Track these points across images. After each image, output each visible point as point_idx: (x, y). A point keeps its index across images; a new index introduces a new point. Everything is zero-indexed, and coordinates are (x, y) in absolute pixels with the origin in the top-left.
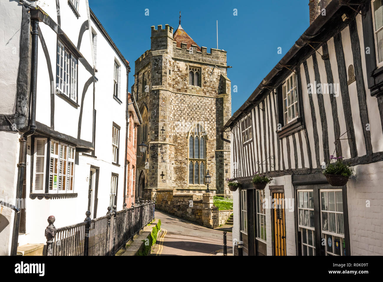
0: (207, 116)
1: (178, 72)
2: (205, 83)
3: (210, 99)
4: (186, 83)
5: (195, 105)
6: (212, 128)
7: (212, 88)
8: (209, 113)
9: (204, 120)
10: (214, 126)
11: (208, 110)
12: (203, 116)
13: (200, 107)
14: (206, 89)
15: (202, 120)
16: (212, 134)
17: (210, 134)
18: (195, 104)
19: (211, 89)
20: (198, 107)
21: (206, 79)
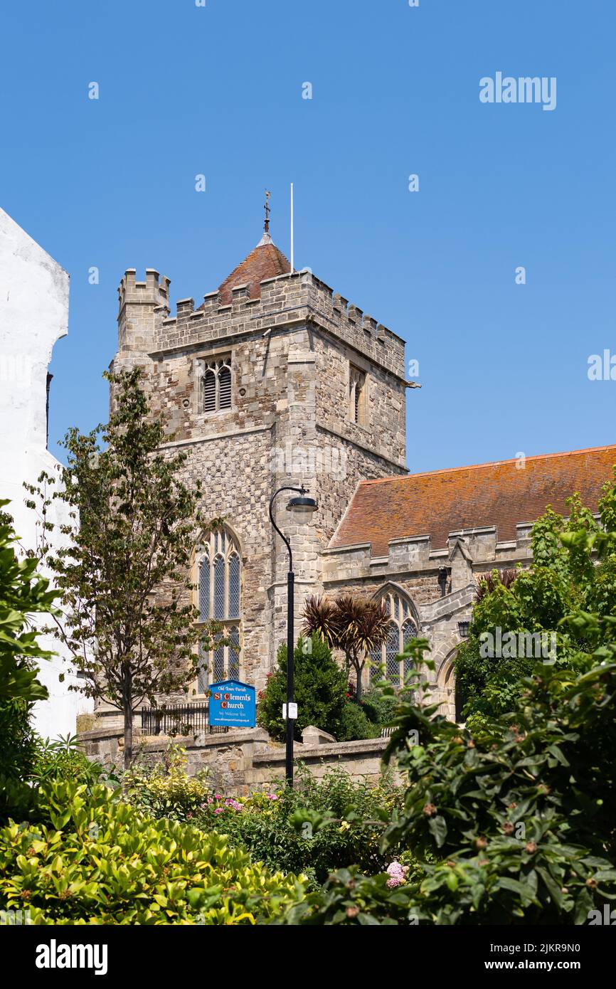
0: (244, 490)
1: (168, 387)
2: (242, 392)
3: (251, 438)
4: (190, 411)
5: (208, 469)
6: (258, 522)
7: (263, 402)
8: (249, 481)
9: (234, 503)
10: (263, 515)
11: (248, 470)
12: (234, 492)
13: (223, 469)
14: (243, 411)
15: (228, 505)
16: (259, 540)
17: (253, 541)
18: (209, 464)
19: (261, 405)
20: (219, 471)
21: (244, 380)
